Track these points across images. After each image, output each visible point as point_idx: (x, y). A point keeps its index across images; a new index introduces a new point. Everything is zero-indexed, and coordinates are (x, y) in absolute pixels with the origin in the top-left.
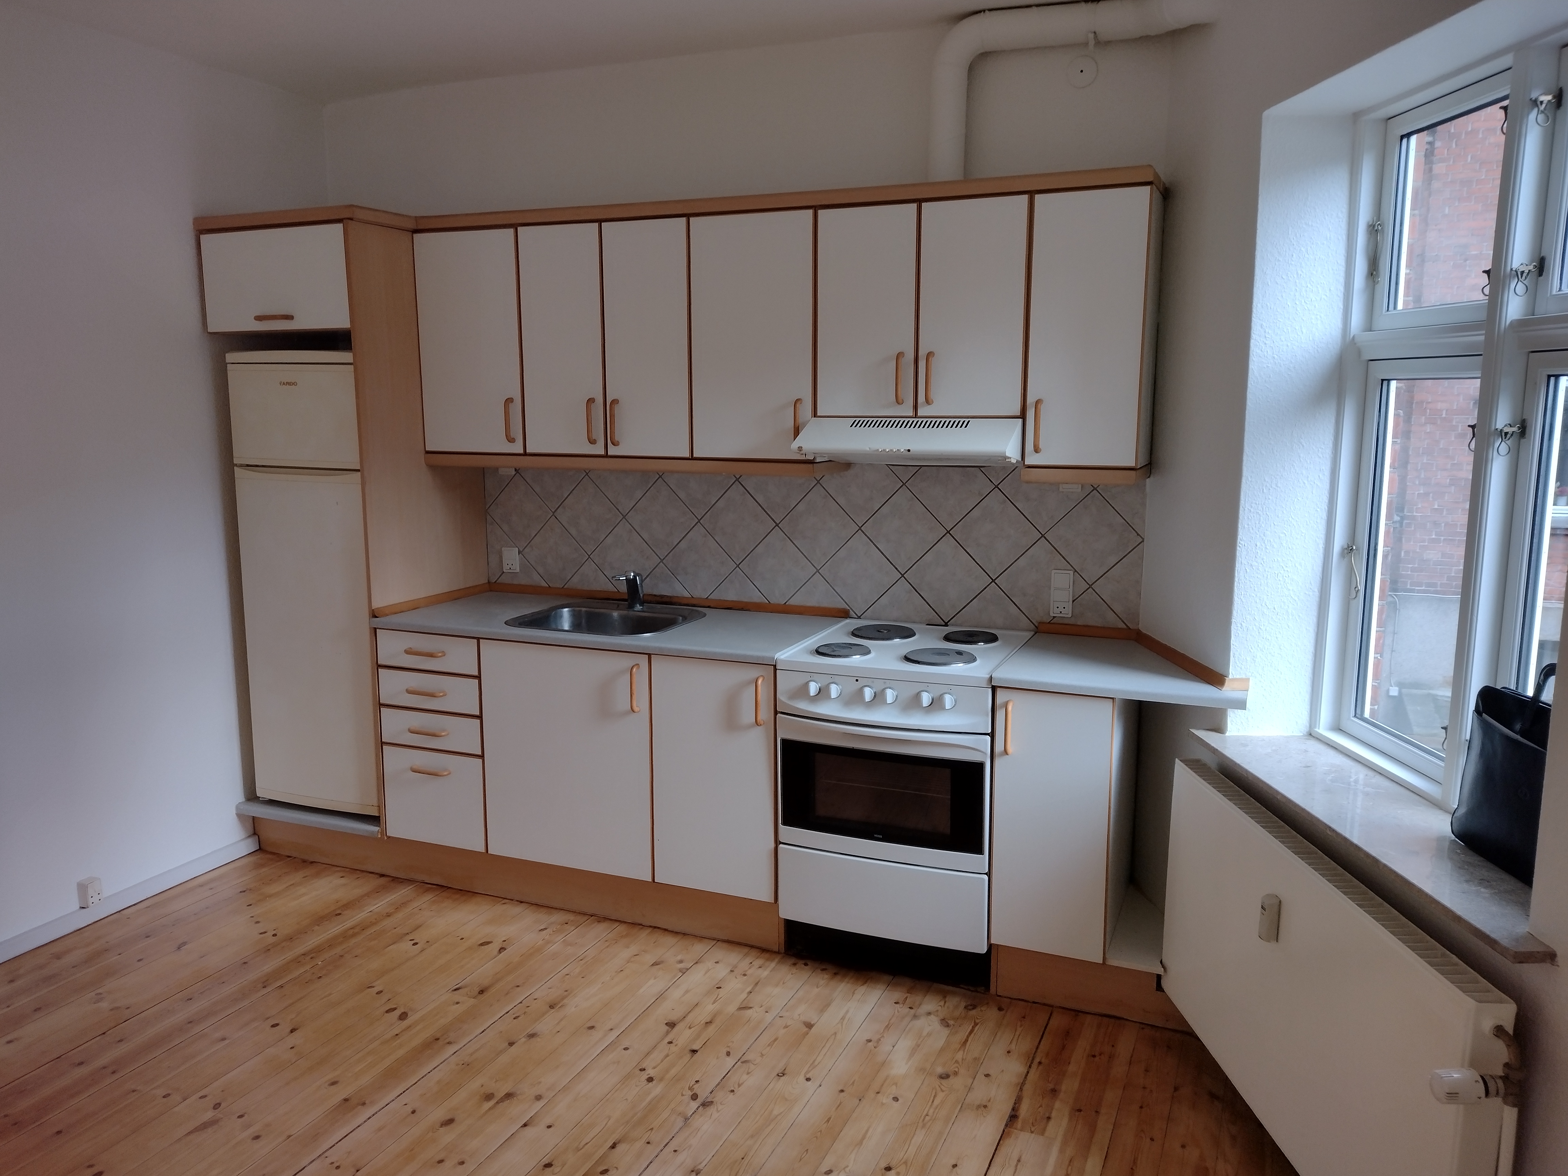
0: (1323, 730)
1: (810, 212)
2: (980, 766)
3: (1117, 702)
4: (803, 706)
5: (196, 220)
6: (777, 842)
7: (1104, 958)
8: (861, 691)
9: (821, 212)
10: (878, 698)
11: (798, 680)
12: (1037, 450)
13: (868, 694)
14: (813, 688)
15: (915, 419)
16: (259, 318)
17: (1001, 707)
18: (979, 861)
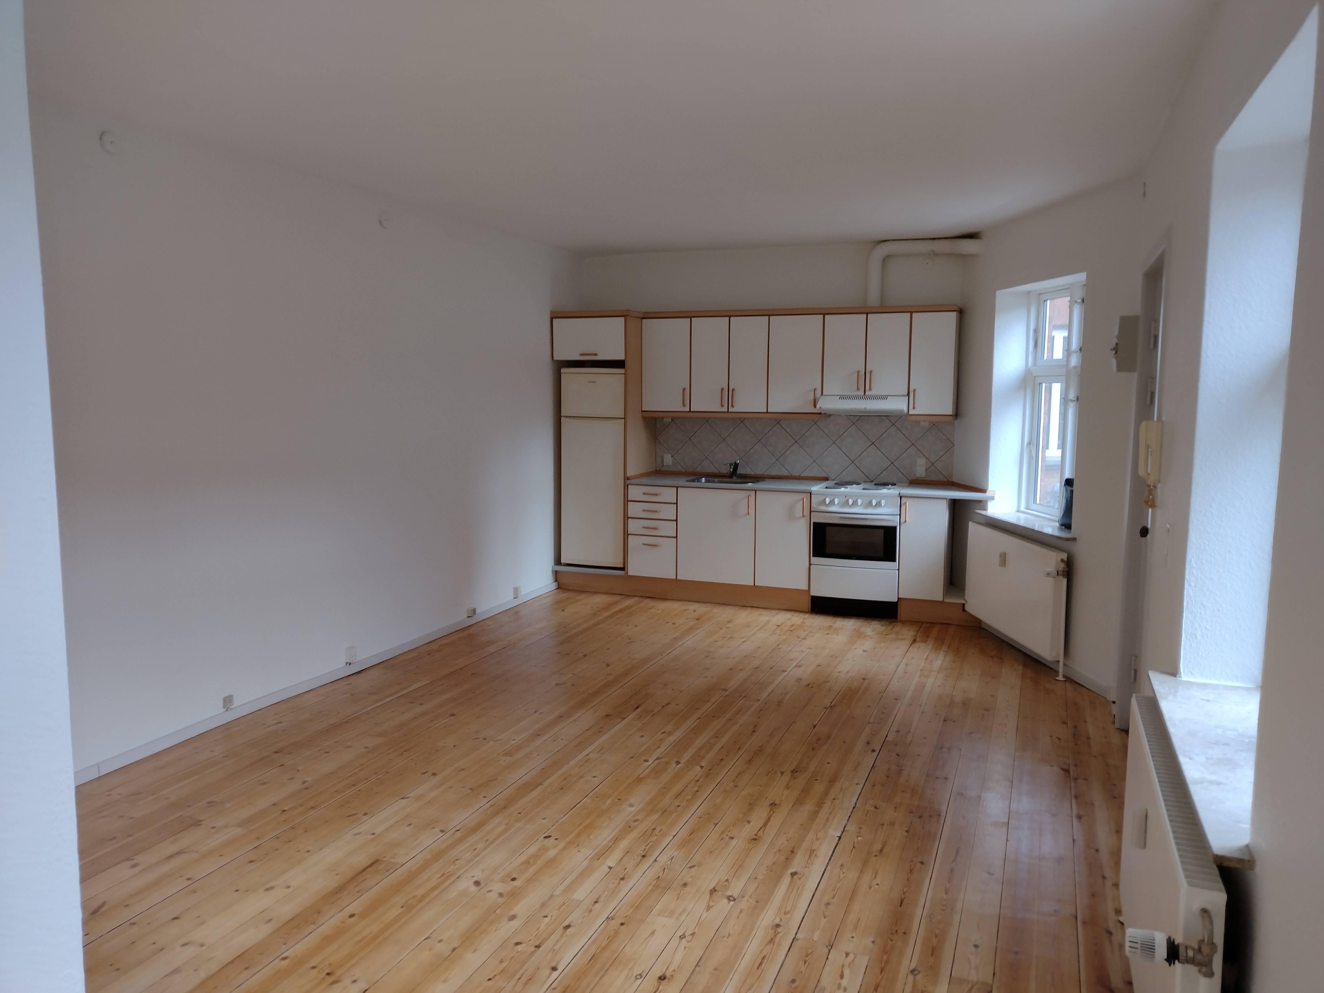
0: (1022, 509)
1: (822, 316)
2: (895, 528)
3: (948, 499)
4: (823, 508)
5: (552, 312)
6: (810, 565)
7: (943, 599)
8: (848, 501)
9: (826, 316)
10: (855, 503)
11: (821, 498)
12: (914, 408)
13: (851, 502)
14: (828, 501)
15: (864, 396)
16: (581, 355)
17: (904, 504)
18: (894, 565)
